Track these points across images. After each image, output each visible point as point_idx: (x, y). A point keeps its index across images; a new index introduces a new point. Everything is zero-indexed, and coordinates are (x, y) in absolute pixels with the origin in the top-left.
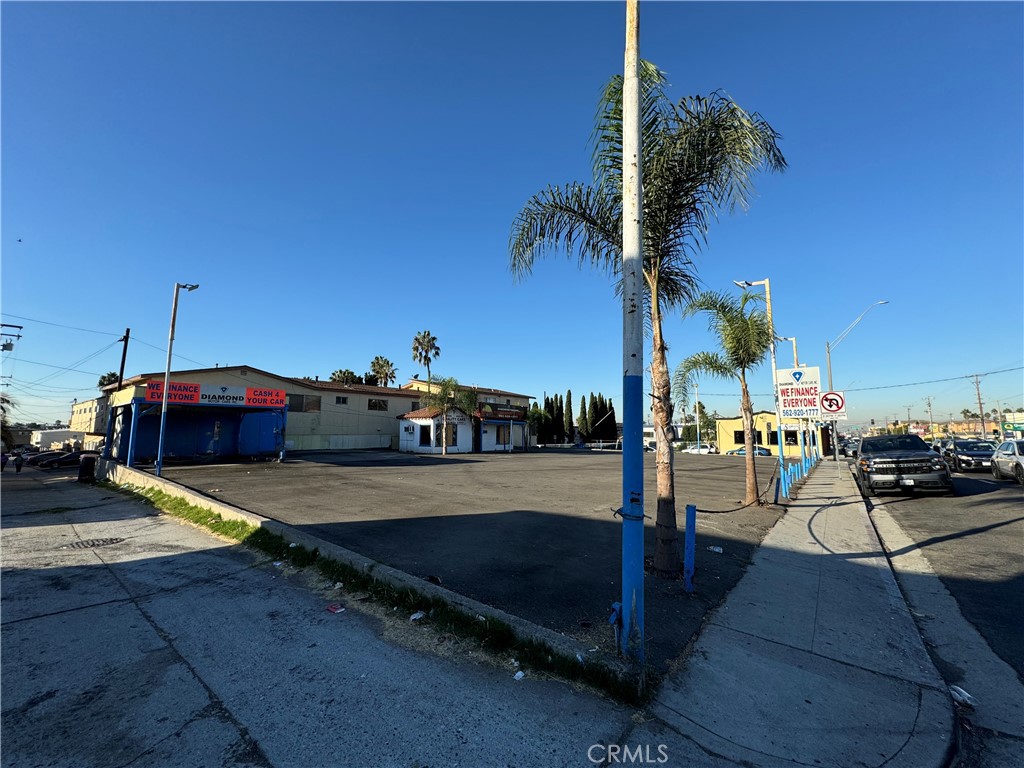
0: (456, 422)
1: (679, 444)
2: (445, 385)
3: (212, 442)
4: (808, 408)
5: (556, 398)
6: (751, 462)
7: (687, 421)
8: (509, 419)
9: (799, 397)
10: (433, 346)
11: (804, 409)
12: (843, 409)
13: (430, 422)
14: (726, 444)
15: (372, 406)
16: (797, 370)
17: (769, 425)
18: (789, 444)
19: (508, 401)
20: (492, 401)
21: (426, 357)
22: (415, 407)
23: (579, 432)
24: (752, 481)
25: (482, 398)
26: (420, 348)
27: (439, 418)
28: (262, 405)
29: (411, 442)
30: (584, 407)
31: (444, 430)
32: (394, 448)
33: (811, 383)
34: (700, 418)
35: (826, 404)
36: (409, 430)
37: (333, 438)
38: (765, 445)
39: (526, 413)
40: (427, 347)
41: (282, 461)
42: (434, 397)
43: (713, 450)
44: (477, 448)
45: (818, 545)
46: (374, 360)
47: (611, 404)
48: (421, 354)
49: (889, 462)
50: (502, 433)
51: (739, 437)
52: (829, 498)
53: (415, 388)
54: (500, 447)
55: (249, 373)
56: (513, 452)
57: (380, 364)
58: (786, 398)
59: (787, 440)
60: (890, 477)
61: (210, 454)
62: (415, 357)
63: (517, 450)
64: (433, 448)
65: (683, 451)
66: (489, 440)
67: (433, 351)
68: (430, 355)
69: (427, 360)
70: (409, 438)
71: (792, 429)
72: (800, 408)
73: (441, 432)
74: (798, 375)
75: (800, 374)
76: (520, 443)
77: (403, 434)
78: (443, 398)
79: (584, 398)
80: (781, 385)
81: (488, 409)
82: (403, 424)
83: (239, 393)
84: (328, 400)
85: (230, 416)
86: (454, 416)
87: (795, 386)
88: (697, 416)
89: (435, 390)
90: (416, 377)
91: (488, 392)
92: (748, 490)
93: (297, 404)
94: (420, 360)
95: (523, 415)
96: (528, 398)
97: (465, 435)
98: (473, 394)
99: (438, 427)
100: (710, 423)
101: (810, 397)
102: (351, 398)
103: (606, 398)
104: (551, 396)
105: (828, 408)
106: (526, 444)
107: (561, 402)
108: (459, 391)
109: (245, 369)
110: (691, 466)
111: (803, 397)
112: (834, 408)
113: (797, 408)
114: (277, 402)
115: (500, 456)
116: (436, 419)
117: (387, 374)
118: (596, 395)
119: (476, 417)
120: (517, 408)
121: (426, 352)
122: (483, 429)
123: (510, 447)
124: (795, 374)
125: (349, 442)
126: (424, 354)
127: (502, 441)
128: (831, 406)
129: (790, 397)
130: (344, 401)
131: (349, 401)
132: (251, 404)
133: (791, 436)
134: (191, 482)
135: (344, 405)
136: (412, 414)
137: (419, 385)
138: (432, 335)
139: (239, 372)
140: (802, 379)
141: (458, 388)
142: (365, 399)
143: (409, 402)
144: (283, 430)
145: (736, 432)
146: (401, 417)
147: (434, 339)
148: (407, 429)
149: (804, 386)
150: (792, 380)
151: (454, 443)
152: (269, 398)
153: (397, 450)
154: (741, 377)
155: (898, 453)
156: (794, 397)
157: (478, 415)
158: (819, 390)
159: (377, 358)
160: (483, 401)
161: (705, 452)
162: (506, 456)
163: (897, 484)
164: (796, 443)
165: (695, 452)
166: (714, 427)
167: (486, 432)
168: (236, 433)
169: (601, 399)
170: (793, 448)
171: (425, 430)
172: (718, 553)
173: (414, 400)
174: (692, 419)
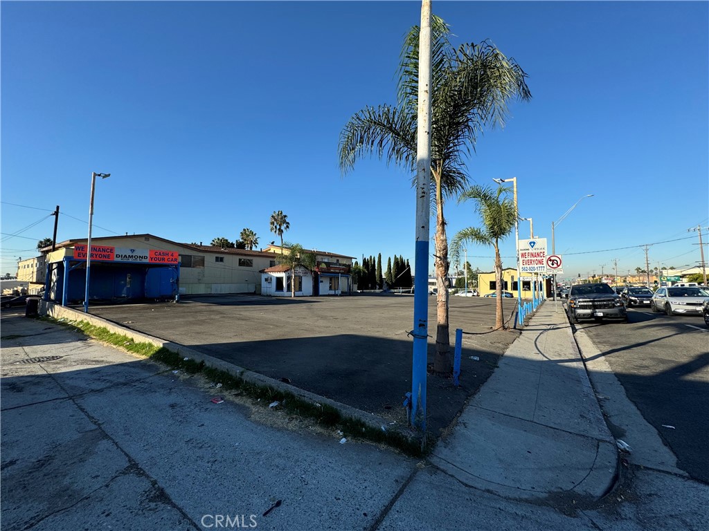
0: (301, 274)
1: (453, 290)
2: (293, 249)
3: (125, 288)
4: (538, 266)
5: (371, 259)
6: (500, 301)
7: (459, 275)
8: (338, 273)
9: (533, 259)
10: (285, 222)
11: (536, 266)
12: (560, 267)
13: (283, 275)
14: (484, 290)
15: (242, 263)
16: (532, 240)
17: (512, 277)
18: (525, 290)
19: (338, 260)
20: (326, 261)
21: (279, 229)
22: (272, 264)
23: (386, 282)
24: (500, 314)
25: (319, 258)
26: (275, 223)
27: (289, 272)
28: (161, 262)
29: (270, 289)
30: (389, 265)
31: (293, 280)
32: (257, 292)
33: (541, 249)
34: (468, 272)
35: (550, 263)
36: (268, 280)
37: (214, 286)
38: (509, 290)
39: (350, 269)
40: (280, 222)
41: (177, 302)
42: (285, 257)
43: (475, 294)
44: (316, 292)
45: (540, 354)
46: (242, 231)
47: (408, 263)
48: (276, 227)
49: (588, 301)
50: (333, 282)
51: (493, 285)
52: (549, 325)
53: (272, 251)
54: (332, 292)
55: (150, 239)
56: (341, 296)
57: (246, 234)
58: (524, 259)
59: (523, 287)
60: (588, 311)
61: (124, 297)
62: (272, 229)
63: (343, 294)
64: (285, 293)
65: (456, 295)
66: (324, 287)
67: (285, 225)
68: (283, 228)
69: (281, 231)
70: (268, 285)
71: (527, 280)
72: (533, 266)
73: (291, 282)
74: (532, 244)
75: (534, 243)
76: (346, 289)
77: (264, 283)
78: (292, 258)
79: (390, 259)
80: (521, 250)
81: (324, 266)
82: (264, 276)
83: (144, 254)
84: (210, 259)
85: (138, 270)
86: (300, 270)
87: (530, 251)
88: (465, 271)
89: (286, 252)
90: (273, 243)
91: (324, 254)
92: (497, 320)
93: (187, 262)
94: (275, 232)
95: (348, 270)
96: (351, 258)
97: (308, 284)
98: (313, 255)
99: (289, 278)
100: (474, 276)
101: (540, 258)
102: (226, 257)
103: (405, 259)
104: (368, 257)
105: (551, 266)
106: (350, 290)
107: (374, 261)
108: (303, 253)
109: (148, 237)
110: (461, 305)
111: (535, 258)
112: (555, 265)
113: (531, 266)
114: (172, 260)
115: (332, 298)
116: (287, 273)
117: (252, 241)
118: (398, 257)
119: (315, 272)
120: (344, 265)
121: (280, 225)
122: (320, 280)
123: (339, 292)
124: (530, 243)
125: (225, 289)
126: (278, 227)
127: (333, 288)
128: (553, 264)
129: (527, 259)
130: (222, 260)
131: (225, 260)
132: (153, 261)
133: (527, 285)
134: (111, 317)
135: (221, 263)
136: (270, 269)
137: (275, 249)
138: (284, 214)
139: (144, 238)
140: (536, 246)
141: (302, 251)
142: (237, 258)
143: (268, 261)
144: (178, 280)
145: (491, 282)
146: (262, 271)
147: (285, 216)
148: (266, 280)
149: (537, 251)
150: (529, 247)
151: (300, 289)
152: (166, 257)
153: (260, 294)
154: (495, 244)
155: (594, 295)
156: (530, 259)
157: (317, 270)
158: (546, 254)
159: (244, 230)
160: (320, 260)
161: (470, 295)
162: (336, 298)
163: (592, 315)
164: (530, 289)
165: (464, 295)
166: (476, 279)
167: (322, 282)
168: (143, 282)
169: (402, 259)
170: (527, 292)
171: (279, 280)
172: (476, 361)
173: (272, 260)
174: (462, 273)
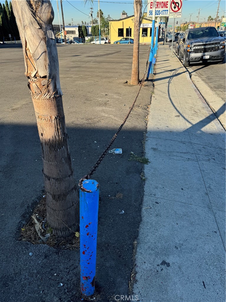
1: (89, 38)
7: (94, 23)
14: (114, 37)
34: (101, 21)
43: (107, 41)
49: (199, 45)
51: (121, 32)
52: (171, 71)
60: (199, 55)
65: (92, 42)
72: (159, 9)
88: (99, 20)
92: (133, 73)
100: (106, 24)
105: (174, 9)
110: (96, 53)
112: (177, 9)
113: (157, 9)
145: (119, 29)
161: (103, 43)
163: (202, 58)
165: (98, 43)
166: (108, 26)
172: (119, 155)
174: (97, 21)
